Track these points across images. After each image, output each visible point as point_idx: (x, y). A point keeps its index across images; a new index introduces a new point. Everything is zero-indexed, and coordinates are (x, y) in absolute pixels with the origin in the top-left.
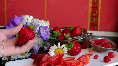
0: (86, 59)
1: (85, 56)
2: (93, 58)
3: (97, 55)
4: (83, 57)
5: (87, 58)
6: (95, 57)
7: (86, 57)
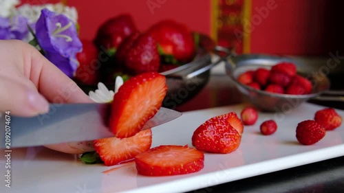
0: (225, 131)
1: (222, 119)
2: (257, 133)
3: (271, 122)
4: (214, 124)
5: (231, 128)
6: (265, 129)
7: (227, 123)
